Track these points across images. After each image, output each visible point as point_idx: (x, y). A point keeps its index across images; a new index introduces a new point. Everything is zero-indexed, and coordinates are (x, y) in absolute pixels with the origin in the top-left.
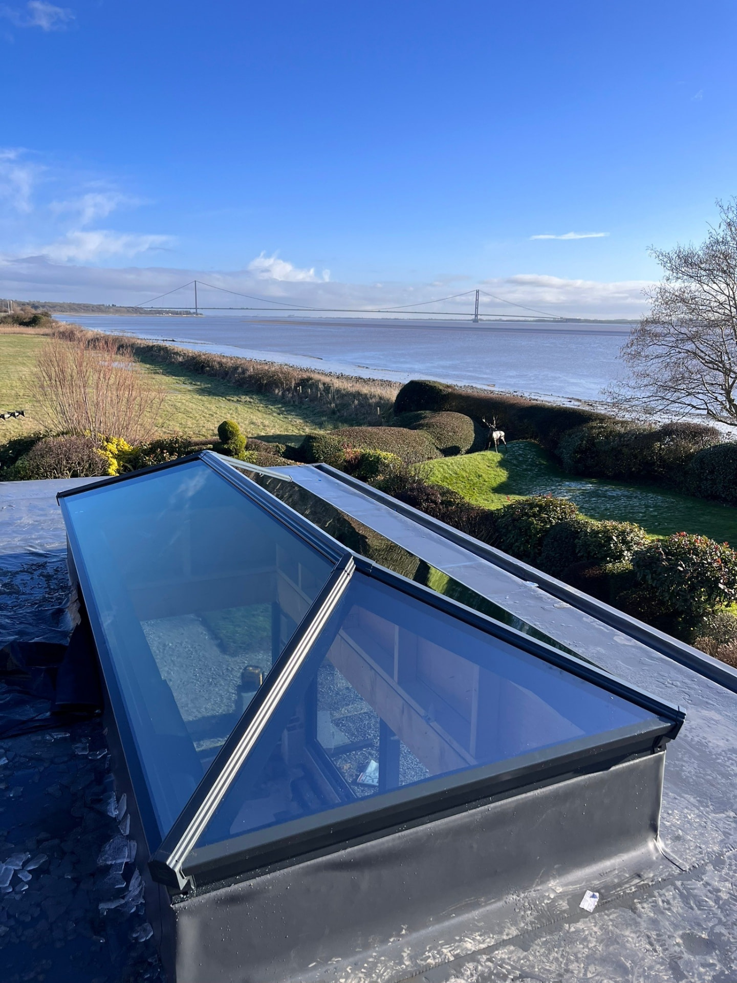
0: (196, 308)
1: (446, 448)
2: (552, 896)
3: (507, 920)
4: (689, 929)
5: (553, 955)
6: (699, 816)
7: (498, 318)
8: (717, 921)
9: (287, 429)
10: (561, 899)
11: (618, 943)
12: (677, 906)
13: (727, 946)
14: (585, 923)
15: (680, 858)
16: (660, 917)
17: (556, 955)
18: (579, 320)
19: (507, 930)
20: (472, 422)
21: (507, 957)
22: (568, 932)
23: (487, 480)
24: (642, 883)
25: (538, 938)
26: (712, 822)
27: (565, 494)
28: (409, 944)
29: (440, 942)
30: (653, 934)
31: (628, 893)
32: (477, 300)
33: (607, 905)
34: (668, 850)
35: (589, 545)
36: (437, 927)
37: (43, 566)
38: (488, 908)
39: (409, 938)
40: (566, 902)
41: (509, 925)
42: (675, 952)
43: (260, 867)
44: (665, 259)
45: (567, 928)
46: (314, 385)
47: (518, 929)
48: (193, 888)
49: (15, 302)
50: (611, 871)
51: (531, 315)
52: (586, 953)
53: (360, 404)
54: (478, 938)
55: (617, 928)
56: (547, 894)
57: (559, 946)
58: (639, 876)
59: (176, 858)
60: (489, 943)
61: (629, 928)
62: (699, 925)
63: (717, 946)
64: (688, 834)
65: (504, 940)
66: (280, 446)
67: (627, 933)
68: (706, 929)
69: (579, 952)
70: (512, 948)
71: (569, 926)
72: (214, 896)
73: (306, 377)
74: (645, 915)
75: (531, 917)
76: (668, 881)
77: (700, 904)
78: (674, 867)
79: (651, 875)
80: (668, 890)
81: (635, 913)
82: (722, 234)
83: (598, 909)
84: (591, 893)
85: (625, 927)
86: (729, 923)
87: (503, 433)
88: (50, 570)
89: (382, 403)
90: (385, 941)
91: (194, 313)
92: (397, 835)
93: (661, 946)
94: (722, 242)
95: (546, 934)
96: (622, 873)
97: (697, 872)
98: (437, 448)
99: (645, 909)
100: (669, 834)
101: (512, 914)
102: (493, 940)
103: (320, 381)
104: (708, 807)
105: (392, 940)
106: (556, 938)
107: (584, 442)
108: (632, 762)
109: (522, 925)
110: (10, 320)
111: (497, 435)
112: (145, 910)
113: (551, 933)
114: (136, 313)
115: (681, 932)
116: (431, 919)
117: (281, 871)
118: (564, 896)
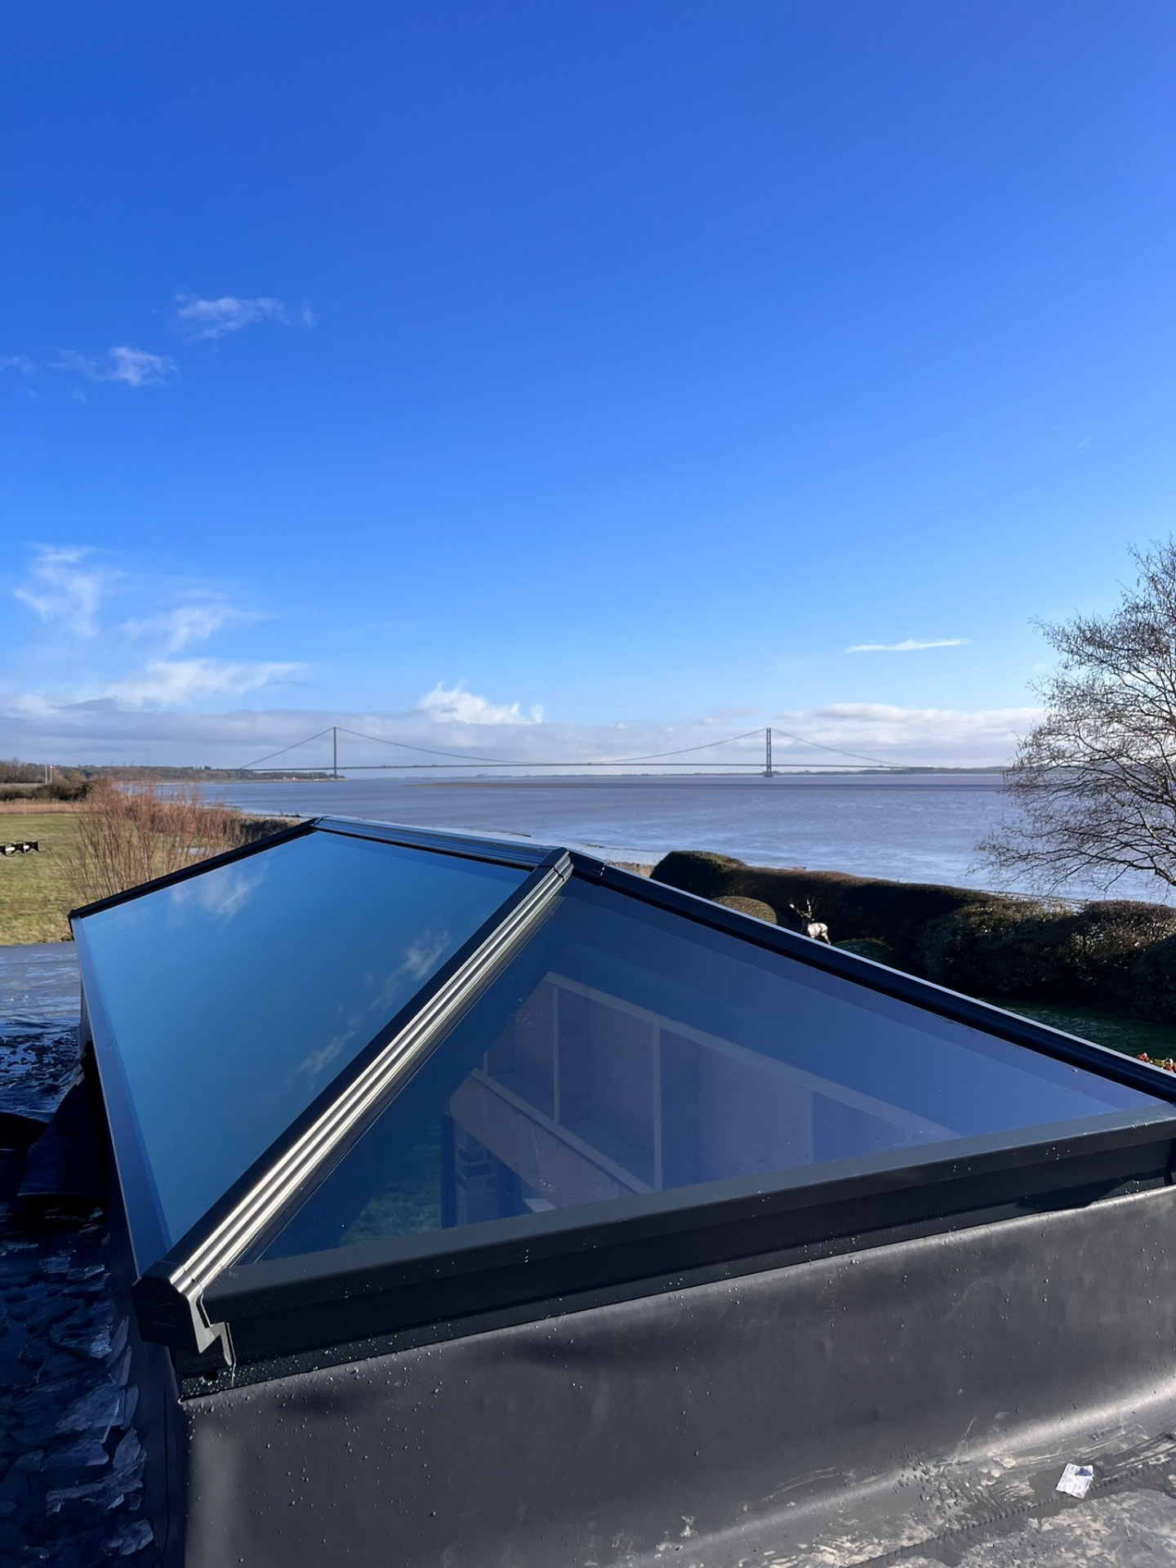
0: (335, 769)
3: (906, 1515)
7: (803, 769)
10: (1016, 1478)
11: (1149, 1549)
14: (1072, 1515)
18: (931, 769)
19: (907, 1532)
20: (772, 911)
22: (1038, 1531)
25: (976, 1543)
28: (697, 1556)
29: (766, 1554)
31: (1155, 1466)
32: (769, 743)
33: (1114, 1487)
36: (757, 1524)
37: (38, 1037)
38: (864, 1491)
39: (698, 1545)
40: (1027, 1483)
41: (911, 1522)
43: (376, 1334)
44: (1060, 637)
45: (1036, 1526)
47: (930, 1529)
48: (230, 1363)
49: (58, 767)
50: (1111, 1431)
51: (854, 763)
54: (848, 1545)
55: (1141, 1523)
56: (986, 1471)
57: (1025, 1556)
58: (1171, 1438)
59: (194, 1275)
60: (871, 1552)
61: (1167, 1523)
65: (903, 1548)
67: (1165, 1531)
69: (1068, 1565)
70: (922, 1561)
71: (1040, 1522)
72: (276, 1391)
75: (957, 1508)
82: (1142, 595)
83: (1095, 1491)
84: (1078, 1468)
85: (1157, 1521)
87: (825, 927)
88: (47, 1042)
90: (648, 1547)
91: (331, 776)
92: (665, 1296)
94: (1144, 607)
95: (992, 1536)
96: (1135, 1433)
101: (916, 1501)
102: (881, 1549)
105: (662, 1548)
106: (1015, 1542)
107: (959, 938)
108: (1130, 1198)
109: (940, 1522)
110: (46, 793)
111: (815, 929)
112: (142, 1504)
113: (1003, 1534)
114: (241, 778)
116: (745, 1509)
117: (421, 1348)
118: (1021, 1472)
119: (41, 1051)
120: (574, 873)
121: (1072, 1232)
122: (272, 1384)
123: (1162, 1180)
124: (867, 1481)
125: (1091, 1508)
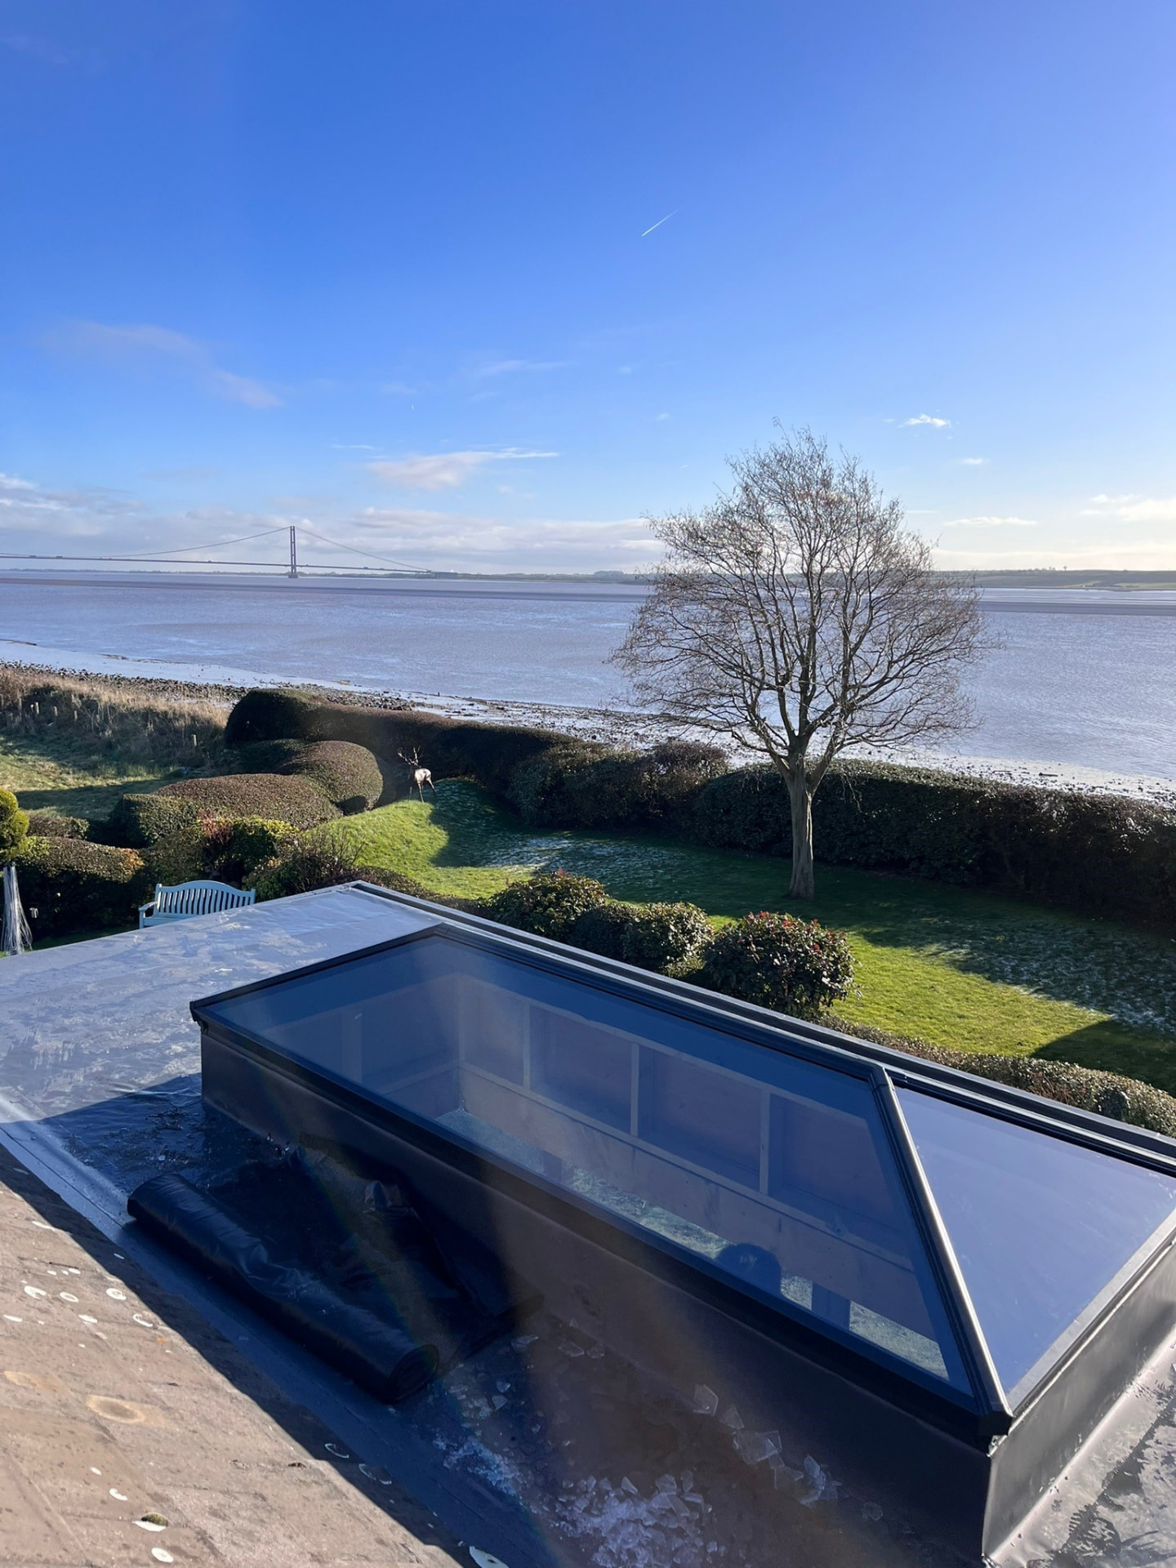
1: (345, 801)
7: (329, 571)
9: (30, 781)
20: (372, 755)
23: (420, 847)
27: (538, 858)
32: (293, 543)
35: (641, 941)
46: (63, 698)
53: (157, 729)
66: (78, 821)
73: (42, 686)
87: (429, 773)
89: (201, 727)
98: (332, 802)
103: (70, 691)
107: (549, 778)
111: (421, 774)
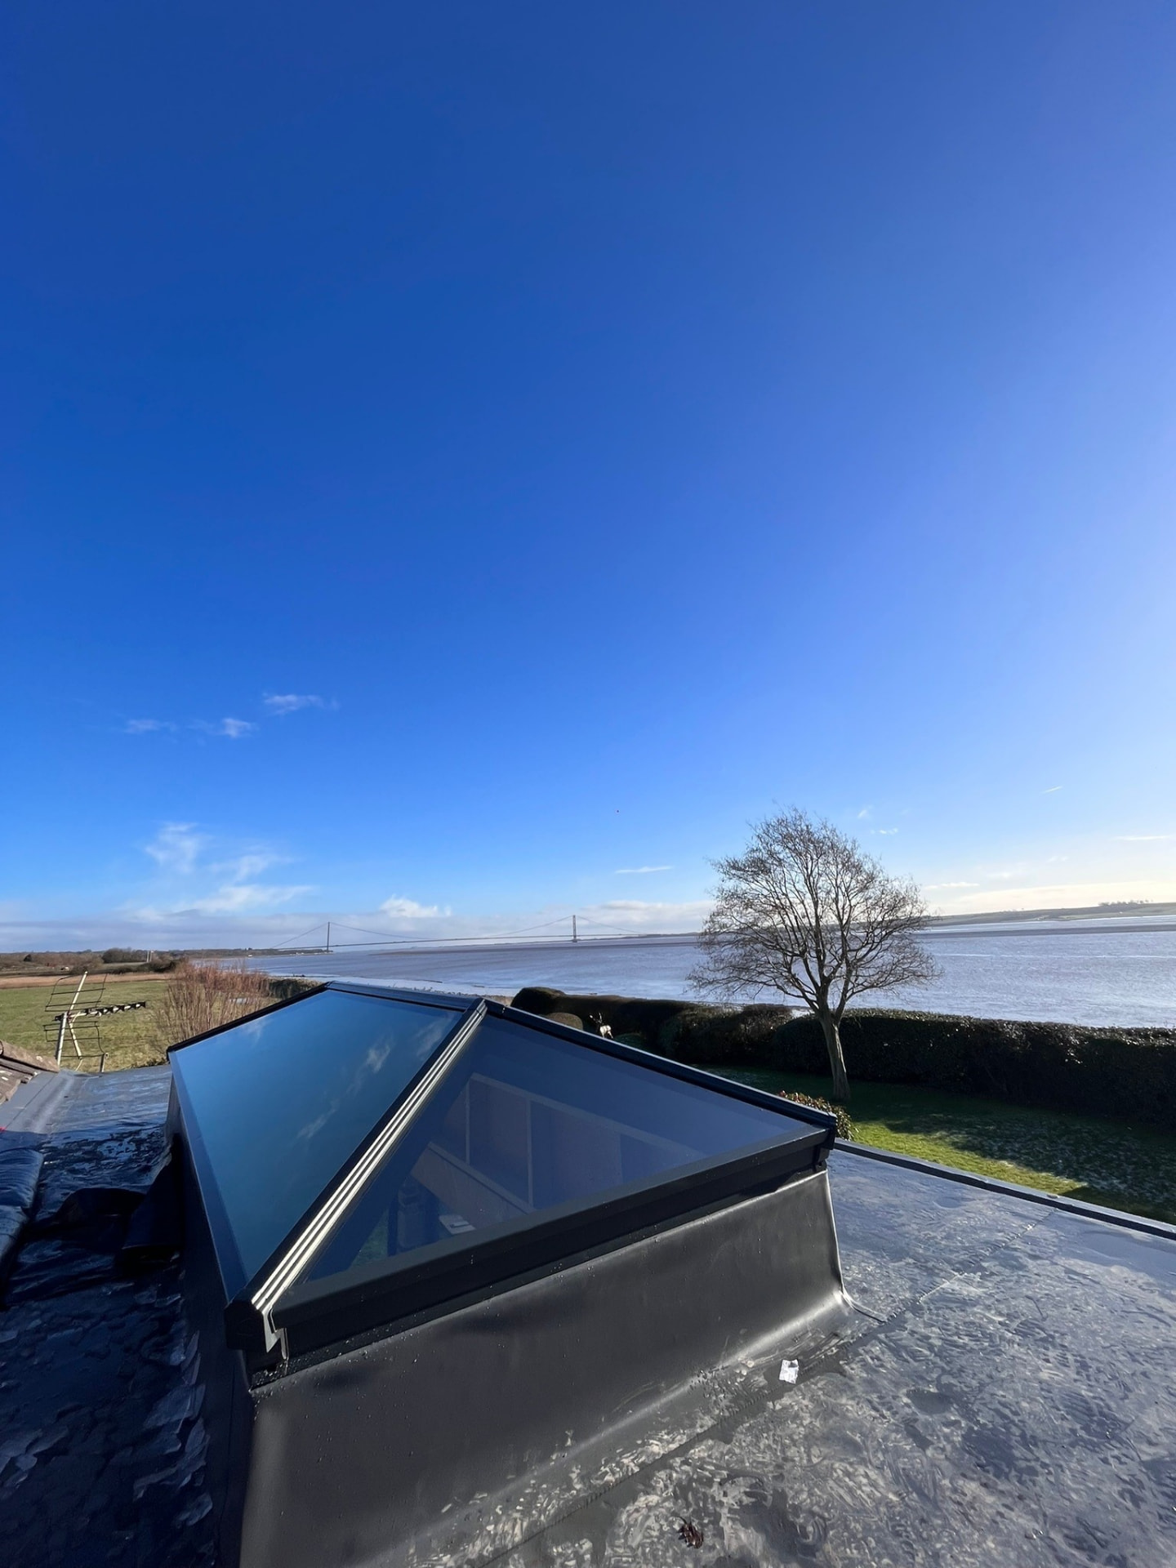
0: (328, 947)
2: (745, 1373)
3: (697, 1410)
4: (913, 1386)
5: (763, 1442)
6: (877, 1267)
7: (593, 937)
8: (940, 1372)
10: (756, 1374)
11: (837, 1415)
12: (890, 1361)
13: (962, 1397)
14: (791, 1397)
15: (874, 1308)
16: (875, 1377)
17: (766, 1441)
18: (659, 935)
19: (699, 1423)
20: (580, 1020)
21: (706, 1454)
22: (774, 1410)
24: (842, 1342)
25: (739, 1424)
26: (894, 1270)
28: (576, 1460)
29: (618, 1451)
30: (874, 1397)
31: (831, 1356)
32: (574, 924)
33: (811, 1373)
34: (859, 1304)
36: (611, 1430)
38: (671, 1396)
39: (576, 1451)
40: (763, 1377)
41: (700, 1414)
42: (908, 1414)
43: (378, 1325)
44: (719, 866)
45: (772, 1407)
47: (712, 1418)
48: (285, 1358)
49: (156, 952)
50: (804, 1334)
51: (620, 933)
52: (803, 1433)
54: (666, 1437)
55: (830, 1396)
56: (738, 1372)
57: (769, 1430)
58: (836, 1335)
59: (267, 1295)
60: (680, 1441)
61: (844, 1395)
62: (922, 1378)
63: (951, 1399)
64: (874, 1286)
65: (698, 1435)
67: (844, 1401)
68: (933, 1382)
69: (794, 1433)
70: (710, 1442)
71: (773, 1404)
72: (315, 1374)
74: (858, 1377)
75: (726, 1401)
76: (869, 1336)
77: (914, 1355)
78: (871, 1319)
79: (849, 1332)
80: (873, 1346)
81: (845, 1376)
82: (755, 844)
83: (801, 1378)
84: (789, 1362)
85: (838, 1394)
86: (955, 1370)
87: (609, 1028)
90: (545, 1458)
91: (325, 951)
93: (888, 1410)
94: (757, 850)
95: (748, 1418)
96: (817, 1335)
97: (896, 1322)
99: (854, 1370)
100: (854, 1287)
101: (700, 1399)
102: (685, 1437)
104: (883, 1257)
105: (554, 1457)
106: (762, 1420)
107: (680, 1030)
109: (717, 1412)
110: (147, 968)
111: (604, 1029)
112: (204, 1480)
113: (754, 1416)
114: (271, 954)
115: (905, 1391)
116: (603, 1420)
117: (406, 1332)
118: (759, 1370)
119: (139, 1142)
120: (488, 1012)
121: (769, 1207)
122: (311, 1369)
123: (811, 1170)
124: (672, 1389)
125: (800, 1390)
